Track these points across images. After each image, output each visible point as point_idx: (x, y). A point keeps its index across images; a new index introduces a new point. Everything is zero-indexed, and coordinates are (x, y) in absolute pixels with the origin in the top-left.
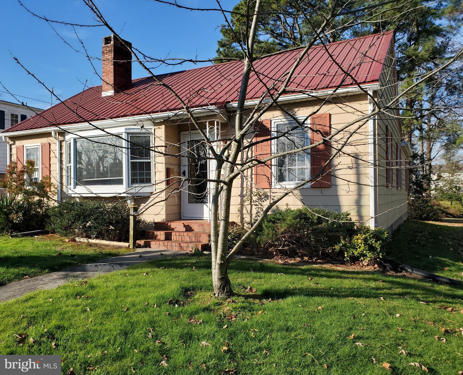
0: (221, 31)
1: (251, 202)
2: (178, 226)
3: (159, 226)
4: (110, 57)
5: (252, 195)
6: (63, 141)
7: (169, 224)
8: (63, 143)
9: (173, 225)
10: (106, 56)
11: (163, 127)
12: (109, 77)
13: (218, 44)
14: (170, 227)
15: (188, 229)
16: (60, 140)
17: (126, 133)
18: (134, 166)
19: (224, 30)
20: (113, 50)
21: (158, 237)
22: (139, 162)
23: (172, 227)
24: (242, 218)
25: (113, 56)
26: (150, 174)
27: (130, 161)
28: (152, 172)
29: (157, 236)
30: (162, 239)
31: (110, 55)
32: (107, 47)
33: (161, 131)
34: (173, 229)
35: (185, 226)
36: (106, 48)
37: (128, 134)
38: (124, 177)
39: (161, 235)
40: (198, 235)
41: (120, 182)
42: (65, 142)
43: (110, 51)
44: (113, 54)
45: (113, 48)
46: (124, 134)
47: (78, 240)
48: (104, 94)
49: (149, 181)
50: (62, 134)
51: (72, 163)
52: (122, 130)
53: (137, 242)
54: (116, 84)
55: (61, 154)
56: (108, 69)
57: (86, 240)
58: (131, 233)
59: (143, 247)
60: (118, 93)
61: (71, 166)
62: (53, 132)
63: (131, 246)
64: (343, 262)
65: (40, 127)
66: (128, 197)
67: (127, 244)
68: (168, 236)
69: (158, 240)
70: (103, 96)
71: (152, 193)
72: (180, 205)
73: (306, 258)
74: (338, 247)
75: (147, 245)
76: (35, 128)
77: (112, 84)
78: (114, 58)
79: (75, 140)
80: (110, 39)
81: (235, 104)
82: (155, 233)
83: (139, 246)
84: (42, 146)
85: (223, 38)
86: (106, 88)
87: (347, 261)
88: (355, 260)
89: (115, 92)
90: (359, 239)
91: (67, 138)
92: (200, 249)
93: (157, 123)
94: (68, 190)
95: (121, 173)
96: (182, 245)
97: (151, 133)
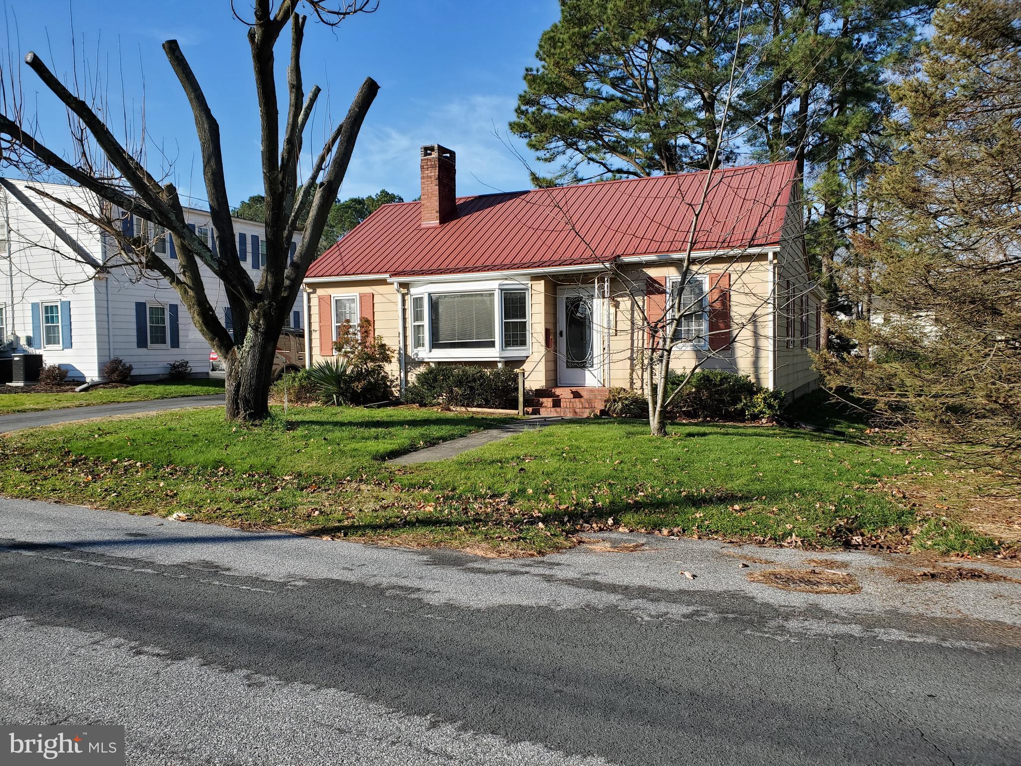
0: (525, 78)
1: (642, 365)
2: (564, 393)
3: (540, 393)
4: (433, 174)
5: (644, 358)
6: (407, 294)
7: (553, 390)
8: (406, 296)
9: (558, 391)
10: (427, 172)
11: (543, 282)
12: (432, 201)
13: (520, 100)
14: (555, 394)
15: (577, 395)
16: (403, 292)
17: (499, 289)
18: (507, 327)
19: (529, 77)
20: (437, 165)
21: (544, 405)
22: (512, 322)
23: (557, 393)
24: (632, 383)
25: (437, 173)
26: (525, 336)
27: (504, 321)
28: (527, 332)
29: (542, 403)
30: (549, 406)
31: (432, 171)
32: (428, 161)
33: (540, 286)
34: (558, 396)
35: (572, 392)
37: (502, 290)
38: (497, 338)
39: (548, 402)
40: (589, 401)
41: (492, 344)
42: (409, 295)
43: (432, 167)
44: (437, 170)
45: (437, 163)
46: (497, 290)
47: (454, 409)
48: (425, 224)
49: (523, 343)
50: (405, 285)
51: (426, 322)
52: (494, 285)
53: (525, 409)
54: (441, 211)
55: (404, 310)
56: (430, 191)
57: (463, 409)
58: (521, 399)
59: (532, 414)
60: (445, 223)
61: (423, 326)
62: (395, 284)
63: (521, 414)
64: (743, 421)
65: (361, 273)
66: (500, 362)
67: (516, 412)
68: (557, 403)
69: (546, 407)
70: (423, 226)
71: (527, 357)
72: (556, 370)
73: (708, 419)
74: (739, 406)
75: (535, 412)
76: (353, 274)
77: (437, 212)
78: (439, 175)
79: (429, 294)
80: (432, 149)
81: (627, 259)
82: (541, 399)
83: (528, 413)
84: (361, 298)
85: (527, 89)
86: (428, 215)
87: (748, 420)
88: (755, 417)
89: (440, 223)
90: (759, 398)
91: (413, 291)
92: (598, 414)
93: (536, 278)
94: (417, 354)
95: (492, 334)
96: (577, 410)
97: (527, 289)
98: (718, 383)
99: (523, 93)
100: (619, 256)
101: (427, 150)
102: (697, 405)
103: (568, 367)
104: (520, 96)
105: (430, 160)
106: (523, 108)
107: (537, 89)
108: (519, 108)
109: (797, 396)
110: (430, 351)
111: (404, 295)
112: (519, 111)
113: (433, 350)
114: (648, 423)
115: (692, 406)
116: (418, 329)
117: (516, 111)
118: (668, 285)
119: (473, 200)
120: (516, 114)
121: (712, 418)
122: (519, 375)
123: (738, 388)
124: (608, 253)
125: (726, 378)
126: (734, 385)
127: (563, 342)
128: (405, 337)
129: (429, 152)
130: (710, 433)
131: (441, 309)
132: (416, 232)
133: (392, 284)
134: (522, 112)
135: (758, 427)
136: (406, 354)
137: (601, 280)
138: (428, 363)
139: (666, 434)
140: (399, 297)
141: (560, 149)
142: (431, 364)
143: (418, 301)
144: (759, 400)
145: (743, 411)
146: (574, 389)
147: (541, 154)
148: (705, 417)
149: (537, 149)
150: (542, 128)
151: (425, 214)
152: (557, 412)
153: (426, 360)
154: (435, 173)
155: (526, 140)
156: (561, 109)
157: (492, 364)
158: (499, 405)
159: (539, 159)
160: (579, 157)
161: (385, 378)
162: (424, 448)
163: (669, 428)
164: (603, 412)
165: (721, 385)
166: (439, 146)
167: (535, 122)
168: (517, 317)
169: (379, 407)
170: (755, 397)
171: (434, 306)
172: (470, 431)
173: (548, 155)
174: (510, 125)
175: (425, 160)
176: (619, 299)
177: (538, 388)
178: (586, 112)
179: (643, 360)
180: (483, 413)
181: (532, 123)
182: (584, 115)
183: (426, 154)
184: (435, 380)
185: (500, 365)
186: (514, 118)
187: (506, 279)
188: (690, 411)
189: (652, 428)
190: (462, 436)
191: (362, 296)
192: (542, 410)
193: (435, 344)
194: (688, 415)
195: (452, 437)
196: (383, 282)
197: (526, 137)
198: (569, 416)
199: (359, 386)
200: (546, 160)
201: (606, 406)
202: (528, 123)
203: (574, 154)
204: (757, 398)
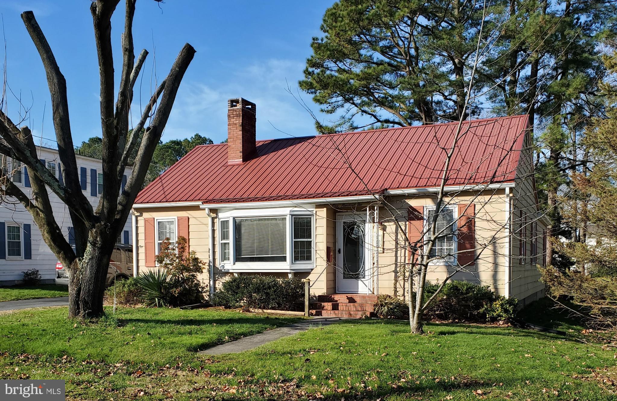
0: (312, 46)
1: (404, 277)
2: (341, 299)
3: (322, 298)
4: (237, 121)
5: (405, 271)
6: (216, 218)
7: (333, 296)
8: (215, 220)
9: (336, 297)
10: (232, 120)
11: (325, 209)
12: (236, 143)
13: (307, 63)
14: (334, 299)
15: (352, 300)
16: (212, 216)
17: (290, 214)
18: (296, 245)
19: (315, 45)
20: (241, 115)
22: (300, 241)
23: (335, 299)
24: (396, 291)
25: (241, 121)
26: (310, 252)
27: (294, 240)
28: (312, 250)
29: (324, 307)
30: (329, 309)
31: (237, 119)
32: (234, 111)
33: (323, 212)
34: (337, 301)
35: (348, 298)
36: (232, 111)
37: (292, 215)
38: (288, 254)
39: (328, 306)
40: (361, 305)
41: (284, 259)
42: (218, 219)
43: (237, 116)
44: (241, 119)
45: (241, 113)
46: (288, 215)
47: (253, 311)
48: (231, 162)
49: (309, 258)
50: (214, 211)
51: (231, 241)
52: (286, 211)
53: (310, 311)
54: (244, 152)
55: (213, 231)
56: (235, 135)
57: (260, 311)
58: (307, 303)
59: (315, 315)
60: (247, 161)
61: (228, 243)
62: (207, 209)
63: (307, 315)
64: (485, 322)
65: (179, 201)
66: (290, 273)
67: (303, 313)
68: (335, 307)
69: (327, 309)
70: (229, 163)
71: (312, 269)
72: (335, 281)
73: (457, 320)
74: (481, 310)
75: (319, 314)
76: (173, 201)
77: (240, 152)
78: (242, 123)
79: (234, 218)
80: (237, 101)
81: (392, 192)
82: (323, 304)
83: (312, 315)
84: (178, 220)
85: (314, 55)
86: (233, 155)
87: (488, 321)
88: (494, 320)
89: (243, 161)
90: (497, 304)
91: (221, 215)
92: (369, 316)
93: (319, 206)
94: (223, 266)
95: (284, 250)
96: (352, 313)
97: (312, 215)
98: (464, 292)
99: (310, 58)
100: (386, 189)
101: (233, 103)
102: (448, 309)
103: (344, 278)
104: (308, 60)
105: (236, 111)
106: (310, 70)
107: (322, 54)
108: (307, 69)
109: (527, 303)
110: (234, 264)
111: (213, 219)
112: (307, 72)
113: (236, 263)
114: (408, 324)
115: (444, 310)
116: (224, 246)
117: (305, 72)
118: (425, 213)
119: (269, 143)
120: (304, 75)
121: (460, 320)
122: (306, 284)
123: (480, 296)
124: (378, 187)
125: (471, 288)
126: (477, 294)
127: (340, 258)
128: (214, 252)
129: (234, 104)
130: (458, 332)
131: (243, 231)
132: (224, 168)
133: (204, 209)
134: (309, 73)
135: (496, 327)
136: (214, 266)
137: (372, 208)
138: (232, 273)
139: (423, 332)
140: (210, 220)
141: (340, 103)
142: (235, 274)
143: (224, 224)
144: (498, 306)
145: (484, 314)
146: (349, 296)
147: (324, 107)
148: (455, 319)
149: (321, 103)
150: (325, 86)
151: (231, 154)
152: (335, 314)
153: (231, 271)
154: (239, 121)
155: (313, 96)
156: (341, 71)
157: (283, 275)
158: (289, 308)
159: (322, 111)
160: (354, 109)
161: (198, 285)
162: (229, 342)
163: (425, 328)
164: (372, 314)
165: (467, 293)
166: (243, 100)
167: (320, 81)
168: (304, 238)
169: (192, 308)
170: (494, 303)
171: (238, 227)
172: (266, 328)
173: (330, 108)
174: (300, 83)
175: (231, 110)
176: (386, 224)
177: (321, 294)
178: (360, 74)
179: (404, 273)
180: (276, 314)
181: (317, 82)
182: (359, 76)
183: (232, 106)
184: (238, 287)
185: (290, 276)
186: (303, 78)
187: (296, 207)
188: (442, 314)
189: (412, 327)
190: (259, 332)
191: (179, 219)
192: (323, 312)
193: (238, 258)
194: (440, 317)
195: (251, 334)
196: (197, 208)
197: (312, 93)
198: (345, 317)
199: (176, 292)
200: (328, 112)
201: (374, 310)
202: (314, 82)
203: (351, 107)
204: (496, 304)
